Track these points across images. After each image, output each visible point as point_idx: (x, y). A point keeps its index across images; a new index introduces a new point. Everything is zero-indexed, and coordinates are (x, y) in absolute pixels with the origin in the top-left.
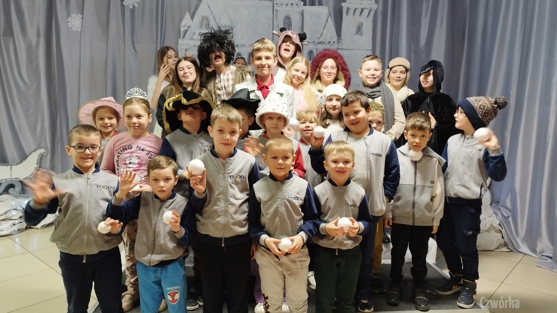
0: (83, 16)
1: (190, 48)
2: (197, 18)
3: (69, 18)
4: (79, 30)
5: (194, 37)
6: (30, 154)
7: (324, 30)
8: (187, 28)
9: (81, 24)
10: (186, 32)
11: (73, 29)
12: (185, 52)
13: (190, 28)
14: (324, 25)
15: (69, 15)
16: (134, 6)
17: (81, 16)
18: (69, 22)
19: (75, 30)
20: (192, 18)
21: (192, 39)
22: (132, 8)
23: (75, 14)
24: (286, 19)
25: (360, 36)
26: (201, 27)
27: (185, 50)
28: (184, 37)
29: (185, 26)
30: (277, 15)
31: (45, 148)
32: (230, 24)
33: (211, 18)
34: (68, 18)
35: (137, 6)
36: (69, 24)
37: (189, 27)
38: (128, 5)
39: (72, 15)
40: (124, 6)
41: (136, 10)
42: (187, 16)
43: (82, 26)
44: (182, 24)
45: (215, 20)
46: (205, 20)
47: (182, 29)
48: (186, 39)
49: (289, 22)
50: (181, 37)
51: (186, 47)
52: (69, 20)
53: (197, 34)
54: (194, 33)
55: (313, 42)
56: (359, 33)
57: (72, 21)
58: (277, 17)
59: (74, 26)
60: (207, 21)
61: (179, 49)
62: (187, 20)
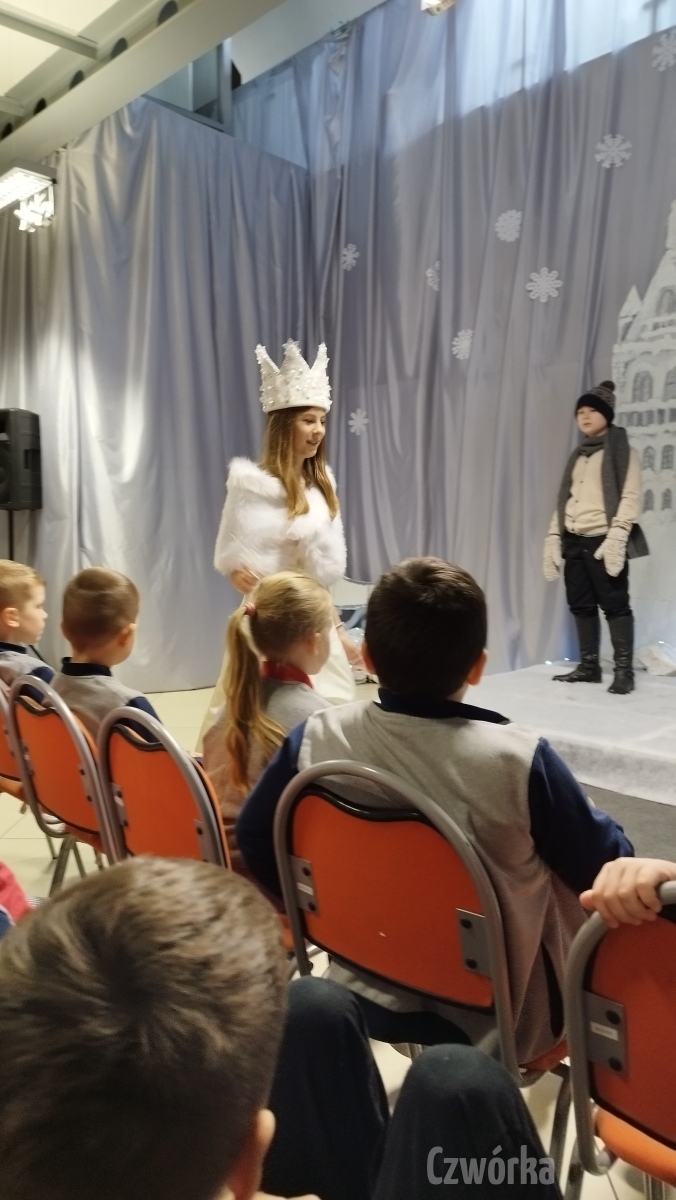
0: (474, 331)
1: (633, 360)
2: (653, 294)
3: (456, 339)
4: (467, 357)
5: (644, 334)
8: (629, 320)
9: (470, 347)
10: (628, 327)
11: (458, 357)
12: (622, 370)
13: (637, 318)
15: (455, 334)
16: (549, 297)
17: (472, 331)
18: (454, 346)
19: (464, 358)
20: (642, 296)
21: (639, 340)
22: (546, 299)
23: (464, 331)
26: (658, 312)
27: (622, 365)
28: (623, 338)
29: (627, 316)
34: (452, 340)
35: (557, 295)
36: (454, 349)
37: (634, 316)
38: (538, 298)
39: (460, 334)
41: (553, 303)
42: (633, 294)
43: (471, 350)
44: (622, 314)
46: (667, 295)
47: (622, 323)
48: (627, 342)
50: (619, 339)
51: (626, 358)
52: (454, 343)
53: (650, 327)
54: (643, 328)
57: (458, 343)
59: (461, 351)
60: (672, 297)
61: (613, 365)
62: (632, 304)
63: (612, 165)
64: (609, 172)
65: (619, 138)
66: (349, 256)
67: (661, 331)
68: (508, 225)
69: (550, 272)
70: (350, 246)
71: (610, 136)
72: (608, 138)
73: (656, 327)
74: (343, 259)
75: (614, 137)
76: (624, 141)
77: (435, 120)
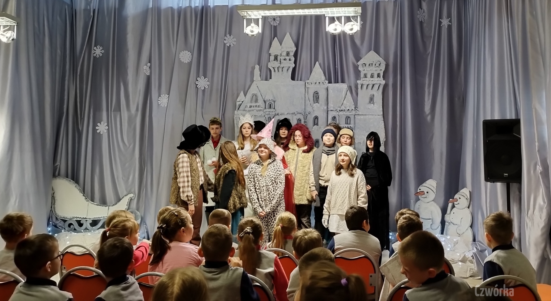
0: (169, 96)
2: (249, 95)
3: (160, 97)
4: (166, 106)
5: (246, 109)
6: (123, 198)
7: (344, 101)
8: (241, 103)
9: (167, 102)
10: (240, 105)
11: (161, 105)
14: (344, 96)
15: (159, 96)
16: (205, 88)
17: (168, 96)
18: (159, 100)
19: (163, 106)
20: (245, 96)
21: (244, 110)
22: (203, 89)
23: (164, 95)
24: (315, 94)
25: (373, 105)
26: (251, 102)
28: (238, 109)
29: (240, 101)
30: (308, 91)
31: (134, 193)
32: (273, 98)
33: (259, 95)
35: (207, 87)
36: (159, 102)
37: (243, 102)
38: (200, 88)
39: (162, 96)
40: (198, 88)
41: (206, 90)
42: (242, 94)
43: (168, 103)
44: (238, 100)
45: (262, 96)
46: (255, 96)
47: (238, 104)
48: (240, 111)
49: (317, 96)
50: (237, 109)
52: (159, 99)
53: (249, 107)
54: (246, 107)
55: (336, 110)
56: (371, 102)
57: (161, 100)
58: (308, 93)
59: (163, 103)
60: (256, 97)
61: (235, 118)
62: (241, 97)
63: (230, 45)
64: (229, 48)
65: (232, 37)
66: (98, 51)
67: (252, 108)
68: (185, 57)
69: (205, 78)
70: (98, 47)
71: (229, 35)
72: (228, 35)
73: (250, 107)
74: (93, 52)
75: (230, 36)
76: (233, 38)
77: (148, 6)
